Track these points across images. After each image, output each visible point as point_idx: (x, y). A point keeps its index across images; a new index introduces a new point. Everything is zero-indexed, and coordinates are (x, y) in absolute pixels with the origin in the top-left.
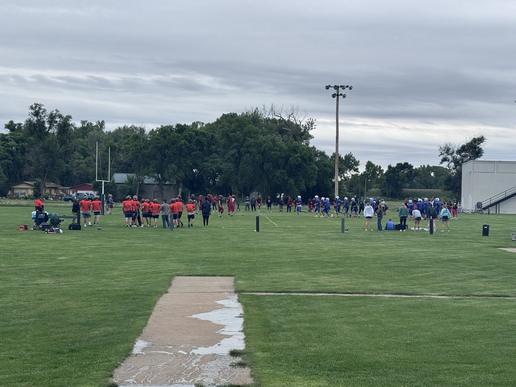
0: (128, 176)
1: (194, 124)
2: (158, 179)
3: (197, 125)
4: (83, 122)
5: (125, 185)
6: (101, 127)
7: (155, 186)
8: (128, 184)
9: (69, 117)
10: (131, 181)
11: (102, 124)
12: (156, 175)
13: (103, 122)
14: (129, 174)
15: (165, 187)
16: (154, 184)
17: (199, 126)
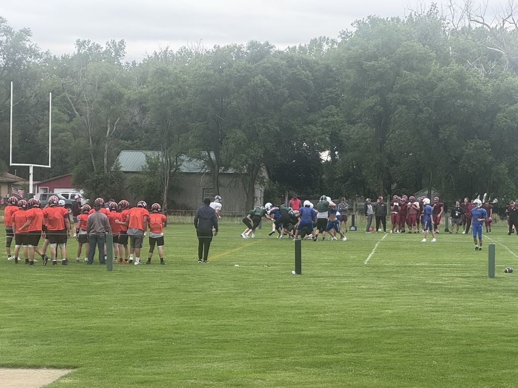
0: (147, 156)
1: (314, 42)
2: (209, 162)
3: (321, 46)
4: (81, 44)
5: (141, 176)
6: (117, 54)
7: (203, 179)
8: (147, 173)
9: (26, 32)
10: (153, 166)
11: (119, 48)
12: (205, 153)
13: (122, 42)
14: (149, 153)
15: (222, 180)
16: (200, 174)
17: (325, 47)
